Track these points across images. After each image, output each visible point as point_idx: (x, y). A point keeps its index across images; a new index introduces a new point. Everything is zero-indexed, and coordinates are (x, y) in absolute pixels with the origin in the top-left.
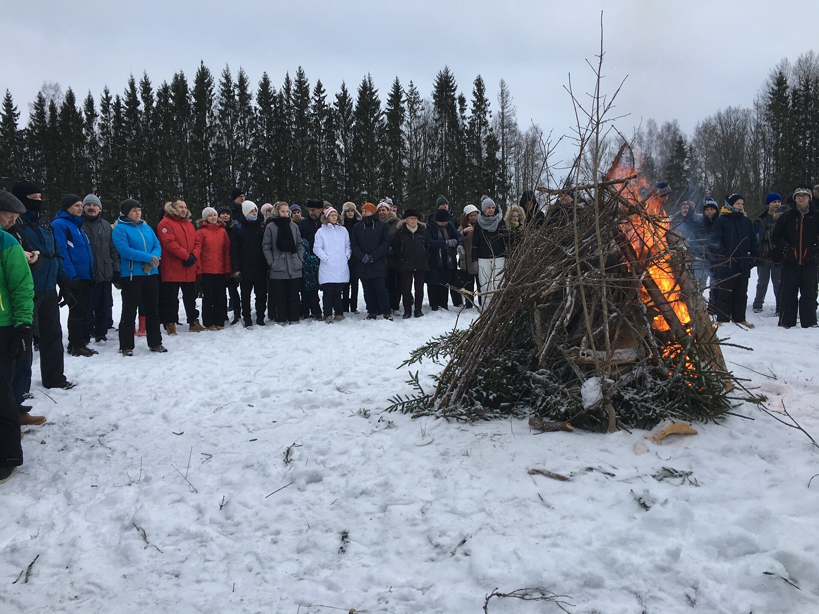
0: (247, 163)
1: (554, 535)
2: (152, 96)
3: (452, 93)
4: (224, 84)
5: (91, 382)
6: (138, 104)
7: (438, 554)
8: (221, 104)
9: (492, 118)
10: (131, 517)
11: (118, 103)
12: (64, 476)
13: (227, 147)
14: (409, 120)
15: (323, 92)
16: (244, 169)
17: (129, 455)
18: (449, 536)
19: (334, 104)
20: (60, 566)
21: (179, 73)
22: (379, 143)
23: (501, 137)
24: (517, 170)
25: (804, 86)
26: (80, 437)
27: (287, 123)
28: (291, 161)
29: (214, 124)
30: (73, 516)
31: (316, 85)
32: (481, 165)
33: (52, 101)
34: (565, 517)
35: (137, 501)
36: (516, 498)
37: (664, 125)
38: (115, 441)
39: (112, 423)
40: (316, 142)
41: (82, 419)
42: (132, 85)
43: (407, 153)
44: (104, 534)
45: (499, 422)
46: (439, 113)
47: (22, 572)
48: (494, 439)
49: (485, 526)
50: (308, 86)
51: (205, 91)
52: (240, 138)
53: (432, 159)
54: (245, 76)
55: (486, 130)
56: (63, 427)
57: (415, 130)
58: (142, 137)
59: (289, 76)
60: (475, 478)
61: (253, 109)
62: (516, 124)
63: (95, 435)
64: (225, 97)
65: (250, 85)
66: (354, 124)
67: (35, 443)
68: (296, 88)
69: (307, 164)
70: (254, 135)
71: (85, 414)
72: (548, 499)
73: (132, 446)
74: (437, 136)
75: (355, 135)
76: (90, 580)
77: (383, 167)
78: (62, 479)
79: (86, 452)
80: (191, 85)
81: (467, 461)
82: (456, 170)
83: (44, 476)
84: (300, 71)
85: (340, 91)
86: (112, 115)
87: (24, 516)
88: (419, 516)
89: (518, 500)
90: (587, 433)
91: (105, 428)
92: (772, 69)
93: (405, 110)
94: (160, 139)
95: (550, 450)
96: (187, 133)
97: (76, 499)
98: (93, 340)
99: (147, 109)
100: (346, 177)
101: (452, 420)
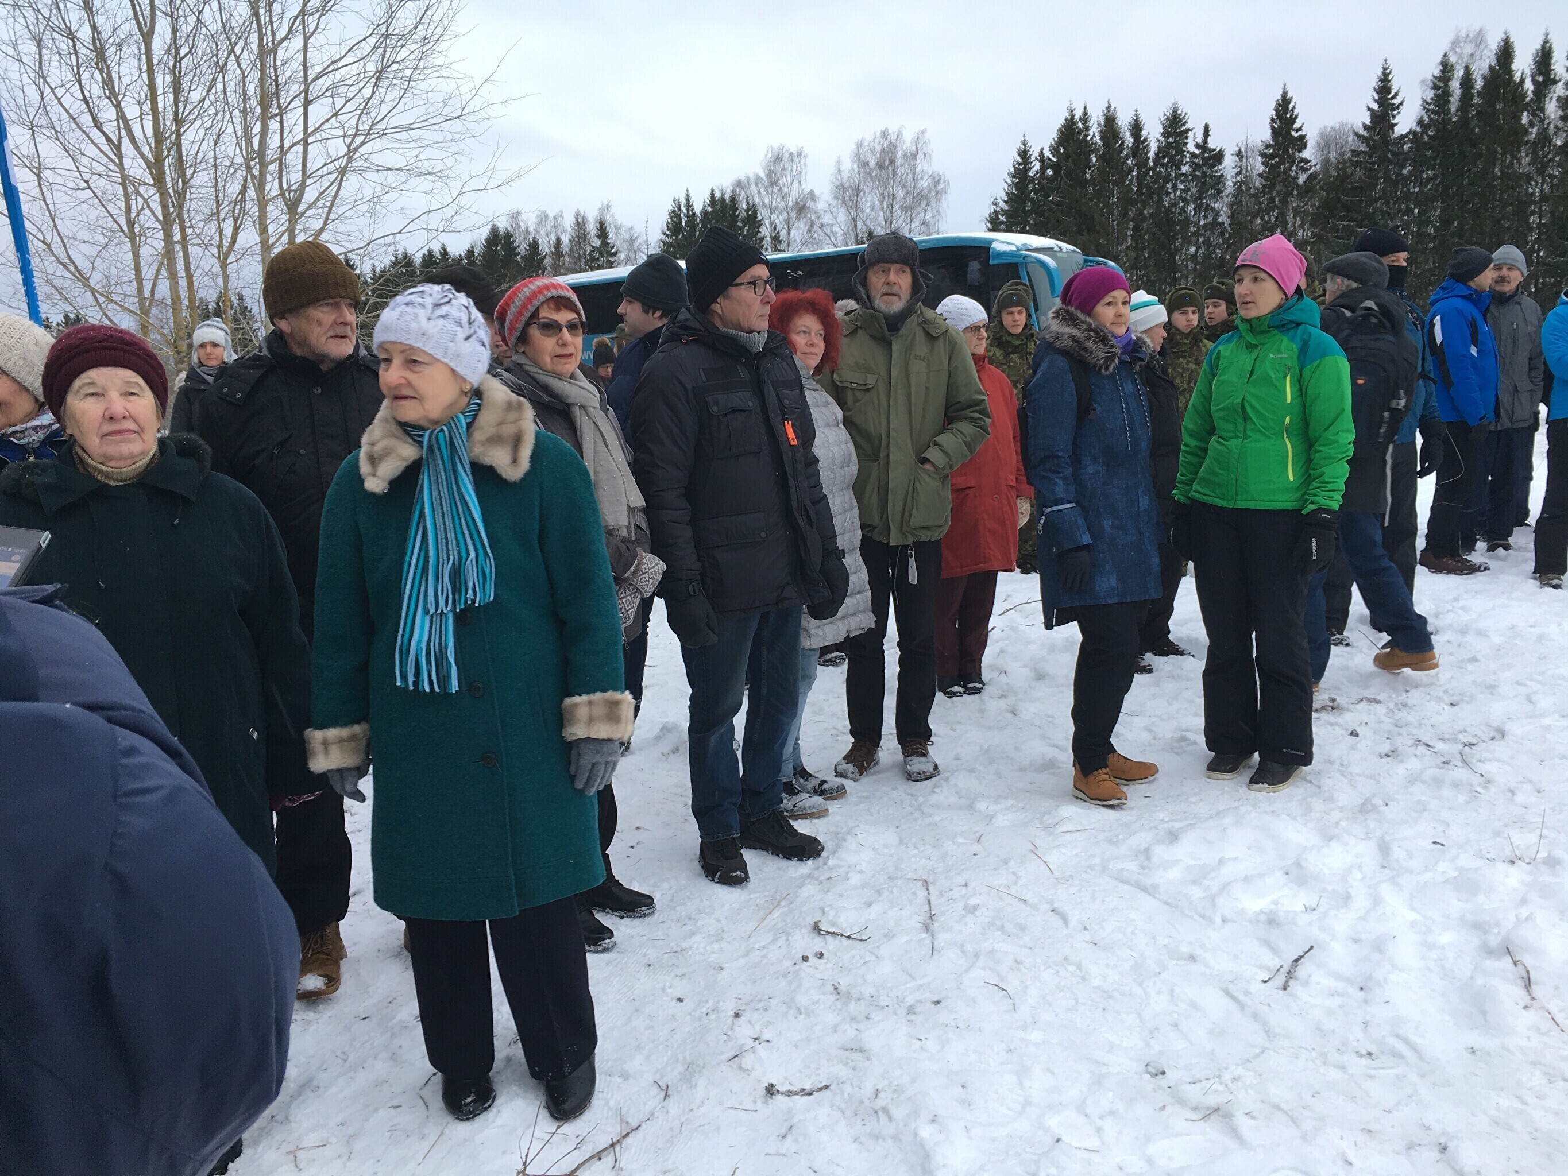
5: (1464, 632)
10: (1504, 932)
12: (1383, 808)
17: (1520, 798)
20: (1349, 981)
26: (1425, 739)
30: (1386, 891)
33: (1466, 68)
35: (1524, 901)
38: (1496, 763)
39: (1495, 724)
41: (1433, 703)
44: (1443, 948)
47: (1281, 967)
56: (1396, 711)
63: (1455, 740)
67: (1339, 731)
71: (1441, 694)
73: (1530, 782)
76: (1401, 1032)
78: (1379, 812)
79: (1432, 772)
83: (1346, 797)
87: (1298, 865)
91: (1479, 733)
97: (1397, 860)
98: (1481, 545)
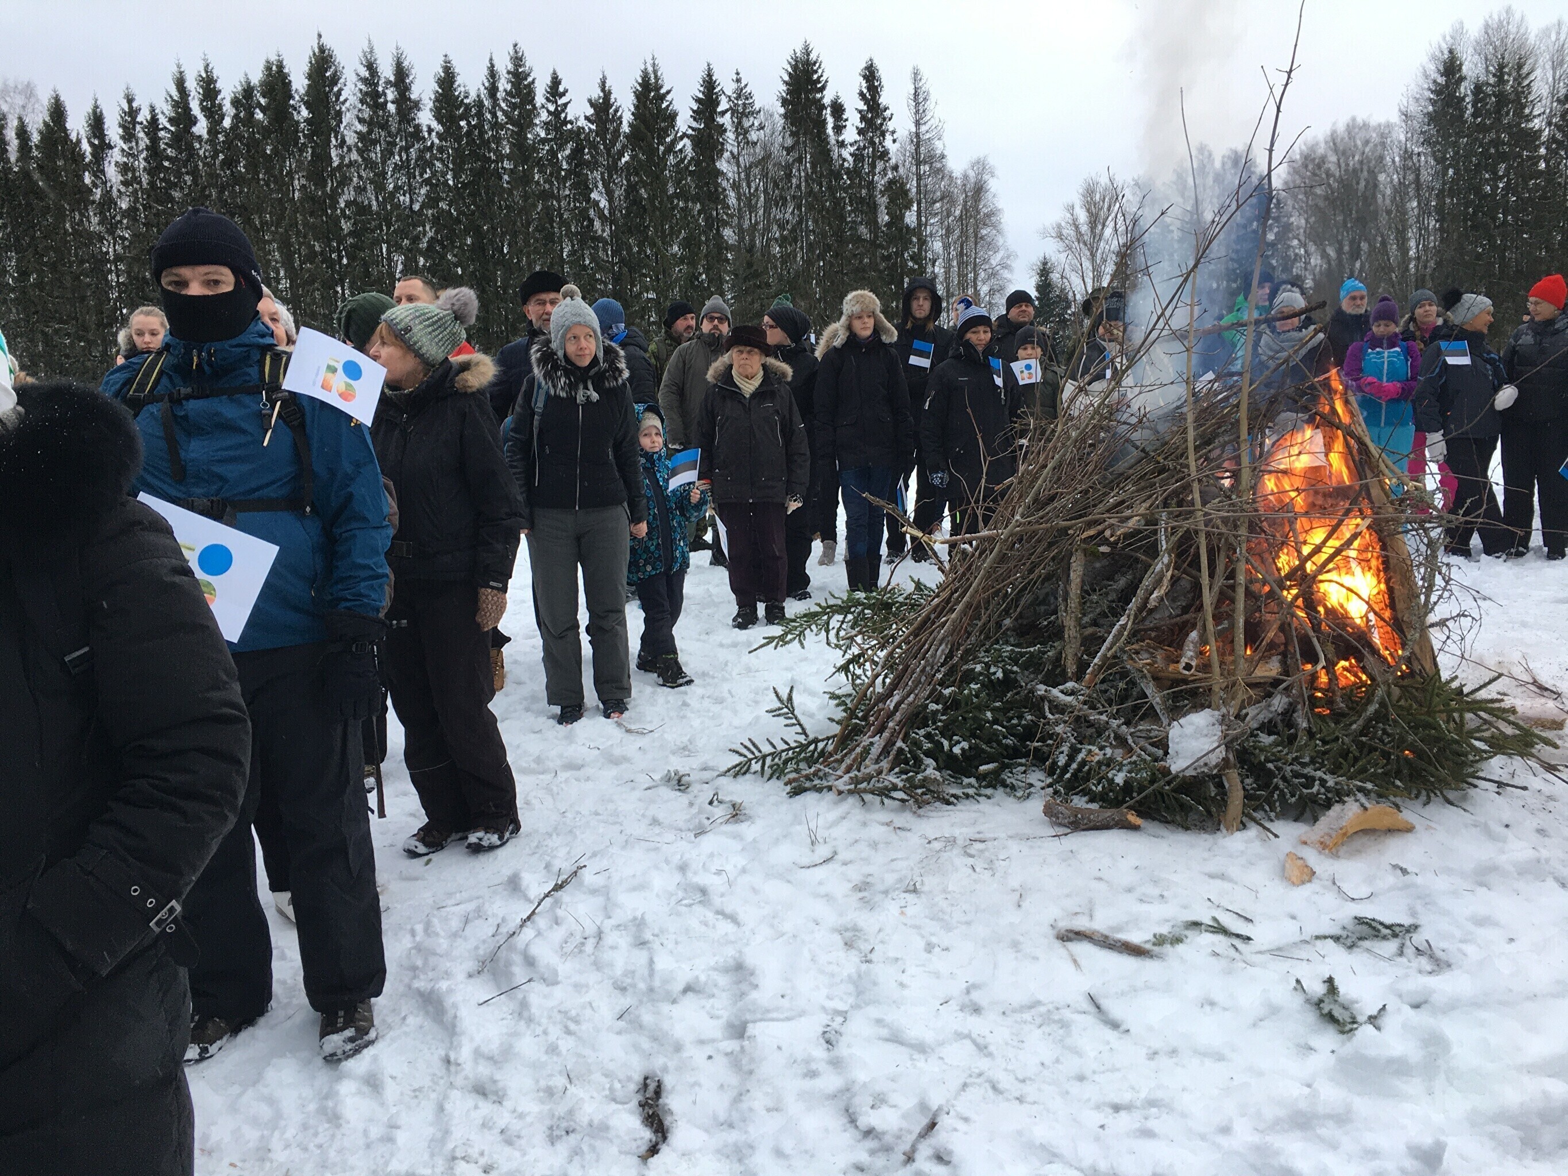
0: (416, 240)
1: (1138, 1103)
2: (220, 106)
3: (818, 96)
4: (364, 81)
6: (194, 121)
7: (872, 1152)
8: (361, 121)
9: (897, 145)
11: (154, 121)
13: (375, 207)
14: (735, 151)
15: (563, 94)
16: (410, 250)
18: (895, 1106)
19: (587, 118)
21: (273, 58)
22: (676, 195)
23: (914, 183)
24: (946, 247)
25: (1494, 75)
27: (493, 157)
28: (504, 234)
29: (347, 161)
31: (548, 80)
32: (876, 237)
33: (20, 119)
34: (1155, 1053)
36: (1038, 1003)
37: (1227, 153)
40: (553, 196)
42: (180, 83)
43: (731, 216)
45: (976, 807)
46: (793, 134)
48: (972, 851)
49: (973, 1080)
50: (533, 82)
51: (327, 96)
52: (401, 188)
53: (782, 227)
54: (406, 64)
55: (885, 169)
57: (748, 170)
58: (204, 188)
59: (495, 62)
60: (937, 949)
61: (425, 129)
62: (943, 156)
64: (368, 105)
65: (416, 81)
66: (626, 158)
68: (509, 87)
69: (536, 240)
70: (427, 182)
72: (1115, 1009)
74: (790, 181)
75: (628, 180)
77: (686, 244)
80: (299, 83)
81: (916, 907)
82: (828, 248)
84: (516, 52)
85: (596, 93)
86: (142, 145)
88: (820, 1052)
89: (1042, 1009)
90: (1173, 832)
92: (1435, 45)
93: (725, 130)
94: (241, 192)
95: (1100, 879)
96: (293, 179)
99: (213, 131)
100: (613, 265)
101: (872, 804)
